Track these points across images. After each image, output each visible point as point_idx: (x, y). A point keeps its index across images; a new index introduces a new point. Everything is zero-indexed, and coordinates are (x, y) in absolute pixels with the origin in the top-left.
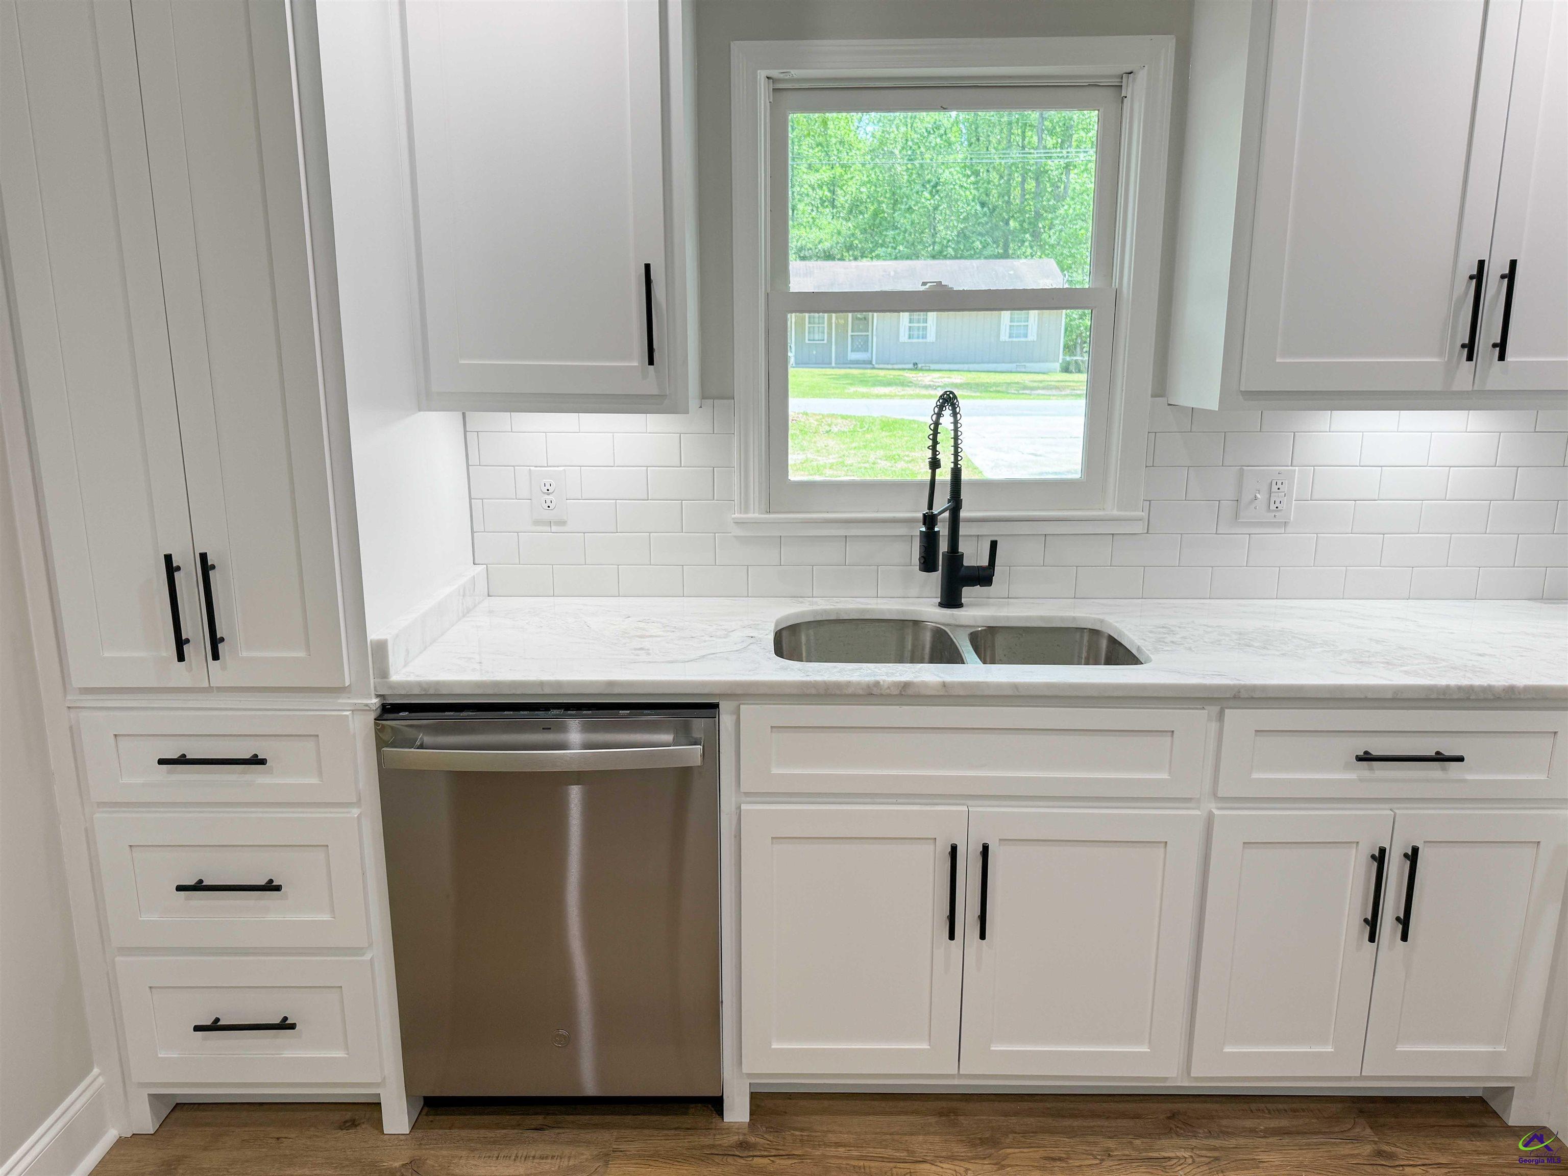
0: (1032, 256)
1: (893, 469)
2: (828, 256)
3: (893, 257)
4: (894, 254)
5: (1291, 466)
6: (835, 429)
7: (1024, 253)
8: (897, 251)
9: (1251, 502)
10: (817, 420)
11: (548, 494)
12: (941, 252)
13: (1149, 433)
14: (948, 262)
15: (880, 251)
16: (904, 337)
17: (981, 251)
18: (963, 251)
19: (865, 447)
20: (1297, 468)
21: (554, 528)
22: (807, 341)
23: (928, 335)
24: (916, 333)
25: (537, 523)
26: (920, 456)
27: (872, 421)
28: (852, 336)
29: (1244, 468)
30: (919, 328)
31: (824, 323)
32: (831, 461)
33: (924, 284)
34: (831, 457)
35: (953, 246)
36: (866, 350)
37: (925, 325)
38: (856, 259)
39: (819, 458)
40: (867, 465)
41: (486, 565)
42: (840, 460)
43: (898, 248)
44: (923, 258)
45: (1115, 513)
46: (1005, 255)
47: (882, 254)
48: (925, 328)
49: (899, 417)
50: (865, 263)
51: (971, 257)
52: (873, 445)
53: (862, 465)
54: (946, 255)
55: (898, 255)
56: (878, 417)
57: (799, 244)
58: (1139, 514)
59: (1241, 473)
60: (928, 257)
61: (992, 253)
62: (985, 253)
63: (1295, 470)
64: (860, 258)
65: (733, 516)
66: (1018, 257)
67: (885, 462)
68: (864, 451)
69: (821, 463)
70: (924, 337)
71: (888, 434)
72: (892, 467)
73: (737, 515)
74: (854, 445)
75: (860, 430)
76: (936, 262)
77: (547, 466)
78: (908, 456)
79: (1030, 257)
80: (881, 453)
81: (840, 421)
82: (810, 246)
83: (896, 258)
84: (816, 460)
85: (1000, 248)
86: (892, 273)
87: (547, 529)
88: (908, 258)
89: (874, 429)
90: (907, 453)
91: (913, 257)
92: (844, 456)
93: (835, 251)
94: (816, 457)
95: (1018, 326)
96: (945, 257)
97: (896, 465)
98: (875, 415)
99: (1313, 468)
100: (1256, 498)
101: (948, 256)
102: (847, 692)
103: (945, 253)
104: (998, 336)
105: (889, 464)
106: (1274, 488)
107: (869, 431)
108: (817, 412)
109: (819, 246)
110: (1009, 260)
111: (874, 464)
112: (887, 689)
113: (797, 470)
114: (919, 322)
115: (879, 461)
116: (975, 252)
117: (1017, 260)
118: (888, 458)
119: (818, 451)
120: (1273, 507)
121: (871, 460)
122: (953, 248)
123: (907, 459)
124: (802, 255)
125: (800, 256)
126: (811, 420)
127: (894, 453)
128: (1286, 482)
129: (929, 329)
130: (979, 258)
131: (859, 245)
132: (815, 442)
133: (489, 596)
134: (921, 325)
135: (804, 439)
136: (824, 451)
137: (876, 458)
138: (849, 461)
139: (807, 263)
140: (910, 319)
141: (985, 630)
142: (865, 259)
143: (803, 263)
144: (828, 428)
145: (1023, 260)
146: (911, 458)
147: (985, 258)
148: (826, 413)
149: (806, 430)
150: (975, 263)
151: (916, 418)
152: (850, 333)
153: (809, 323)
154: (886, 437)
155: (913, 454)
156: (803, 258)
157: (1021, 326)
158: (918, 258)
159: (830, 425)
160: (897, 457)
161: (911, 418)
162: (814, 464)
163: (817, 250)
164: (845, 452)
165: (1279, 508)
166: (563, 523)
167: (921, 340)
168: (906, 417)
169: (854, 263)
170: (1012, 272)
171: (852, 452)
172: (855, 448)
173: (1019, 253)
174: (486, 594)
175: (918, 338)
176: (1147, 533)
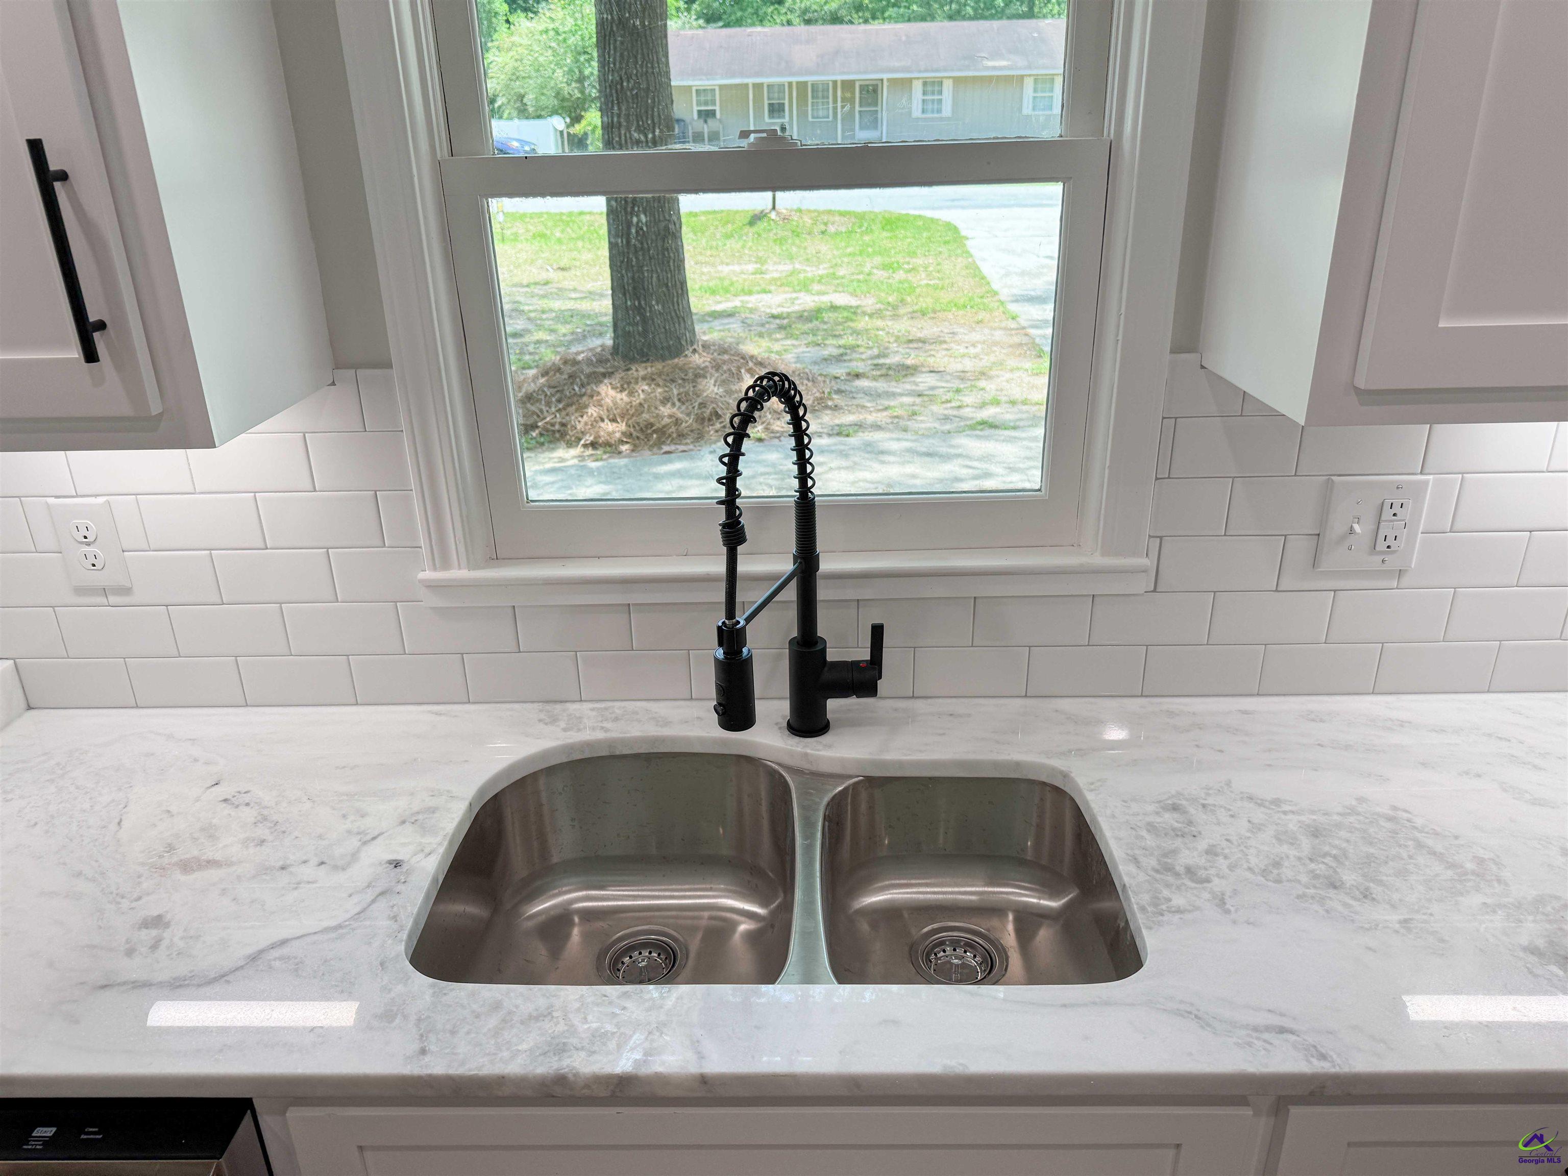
0: (1059, 15)
1: (890, 281)
2: (835, 19)
3: (906, 19)
4: (907, 15)
5: (1421, 473)
6: (832, 229)
7: (1051, 10)
8: (910, 11)
9: (1343, 538)
10: (811, 218)
11: (88, 544)
12: (958, 12)
13: (1164, 418)
14: (966, 24)
15: (891, 11)
16: (917, 112)
17: (1003, 10)
18: (983, 10)
19: (861, 253)
20: (1431, 477)
21: (113, 599)
22: (810, 119)
23: (944, 108)
24: (930, 107)
25: (80, 591)
26: (921, 263)
27: (873, 217)
28: (860, 112)
29: (1333, 478)
30: (933, 100)
31: (828, 98)
32: (820, 272)
33: (745, 134)
34: (821, 267)
35: (972, 4)
36: (876, 128)
37: (939, 97)
38: (866, 21)
39: (808, 269)
40: (861, 277)
41: (14, 659)
42: (831, 271)
43: (911, 7)
44: (939, 19)
45: (1098, 560)
46: (1030, 14)
47: (894, 15)
48: (940, 101)
49: (904, 212)
50: (875, 26)
51: (992, 17)
52: (870, 250)
53: (855, 277)
54: (965, 15)
55: (912, 16)
56: (880, 213)
57: (803, 6)
58: (1144, 561)
59: (1329, 486)
60: (944, 18)
61: (1014, 12)
62: (1008, 12)
63: (1426, 483)
64: (870, 21)
65: (421, 575)
66: (1045, 17)
67: (882, 272)
68: (860, 259)
69: (810, 275)
70: (939, 111)
71: (889, 235)
72: (889, 278)
73: (428, 574)
74: (849, 250)
75: (858, 230)
76: (953, 23)
77: (77, 496)
78: (908, 263)
79: (1057, 16)
80: (878, 260)
81: (837, 218)
82: (815, 7)
83: (909, 20)
84: (805, 271)
85: (1024, 5)
86: (904, 38)
87: (102, 600)
88: (923, 19)
89: (874, 227)
90: (907, 260)
91: (928, 19)
92: (836, 265)
93: (843, 12)
94: (804, 268)
95: (1042, 97)
96: (964, 18)
97: (894, 275)
98: (876, 210)
99: (1460, 476)
100: (1351, 531)
101: (967, 16)
102: (500, 1094)
103: (963, 13)
104: (1020, 109)
105: (886, 275)
106: (1387, 514)
107: (869, 231)
108: (812, 208)
109: (826, 8)
110: (1034, 21)
111: (868, 275)
112: (583, 1088)
113: (781, 286)
114: (933, 93)
115: (875, 271)
116: (997, 11)
117: (1042, 20)
118: (885, 267)
119: (808, 260)
120: (1381, 546)
121: (866, 270)
122: (972, 7)
123: (906, 266)
124: (806, 18)
125: (804, 20)
126: (806, 219)
127: (893, 260)
128: (1409, 505)
129: (944, 102)
130: (1001, 18)
131: (870, 6)
132: (805, 248)
133: (29, 708)
134: (936, 97)
135: (793, 244)
136: (815, 259)
137: (872, 267)
138: (841, 272)
139: (812, 28)
140: (924, 91)
141: (862, 781)
142: (876, 22)
143: (807, 27)
144: (823, 227)
145: (1049, 21)
146: (911, 266)
147: (1008, 18)
148: (821, 208)
149: (799, 230)
150: (996, 24)
151: (922, 213)
152: (857, 108)
153: (813, 97)
154: (887, 238)
155: (914, 260)
156: (808, 22)
157: (1045, 97)
158: (933, 18)
159: (826, 224)
160: (896, 265)
161: (917, 213)
162: (802, 276)
163: (823, 13)
164: (838, 259)
165: (1392, 549)
166: (126, 591)
167: (936, 115)
168: (912, 212)
169: (863, 27)
170: (1036, 35)
171: (846, 260)
172: (850, 254)
173: (1045, 11)
174: (23, 705)
175: (933, 112)
176: (1155, 591)
